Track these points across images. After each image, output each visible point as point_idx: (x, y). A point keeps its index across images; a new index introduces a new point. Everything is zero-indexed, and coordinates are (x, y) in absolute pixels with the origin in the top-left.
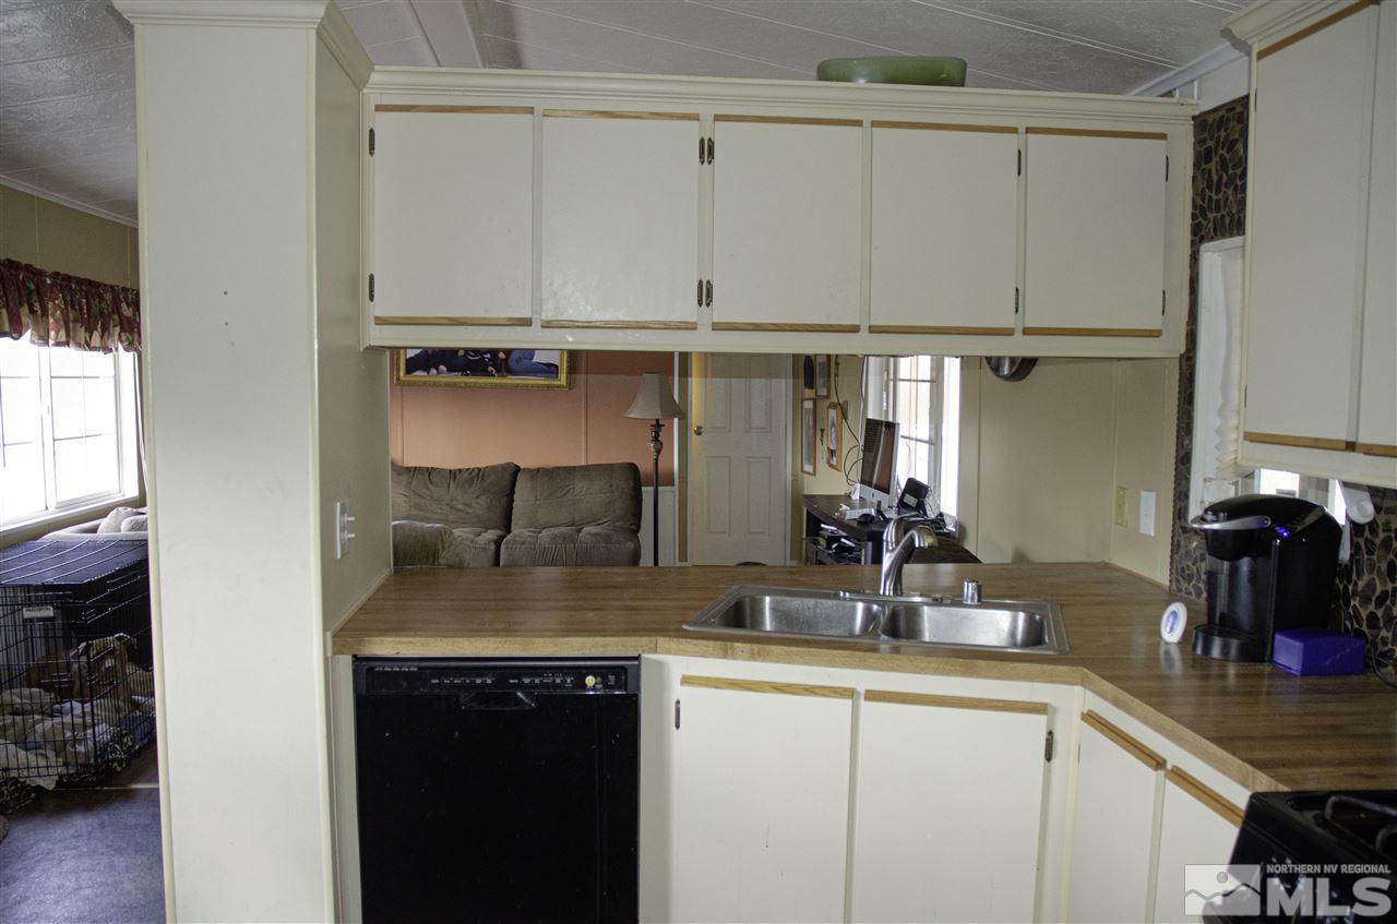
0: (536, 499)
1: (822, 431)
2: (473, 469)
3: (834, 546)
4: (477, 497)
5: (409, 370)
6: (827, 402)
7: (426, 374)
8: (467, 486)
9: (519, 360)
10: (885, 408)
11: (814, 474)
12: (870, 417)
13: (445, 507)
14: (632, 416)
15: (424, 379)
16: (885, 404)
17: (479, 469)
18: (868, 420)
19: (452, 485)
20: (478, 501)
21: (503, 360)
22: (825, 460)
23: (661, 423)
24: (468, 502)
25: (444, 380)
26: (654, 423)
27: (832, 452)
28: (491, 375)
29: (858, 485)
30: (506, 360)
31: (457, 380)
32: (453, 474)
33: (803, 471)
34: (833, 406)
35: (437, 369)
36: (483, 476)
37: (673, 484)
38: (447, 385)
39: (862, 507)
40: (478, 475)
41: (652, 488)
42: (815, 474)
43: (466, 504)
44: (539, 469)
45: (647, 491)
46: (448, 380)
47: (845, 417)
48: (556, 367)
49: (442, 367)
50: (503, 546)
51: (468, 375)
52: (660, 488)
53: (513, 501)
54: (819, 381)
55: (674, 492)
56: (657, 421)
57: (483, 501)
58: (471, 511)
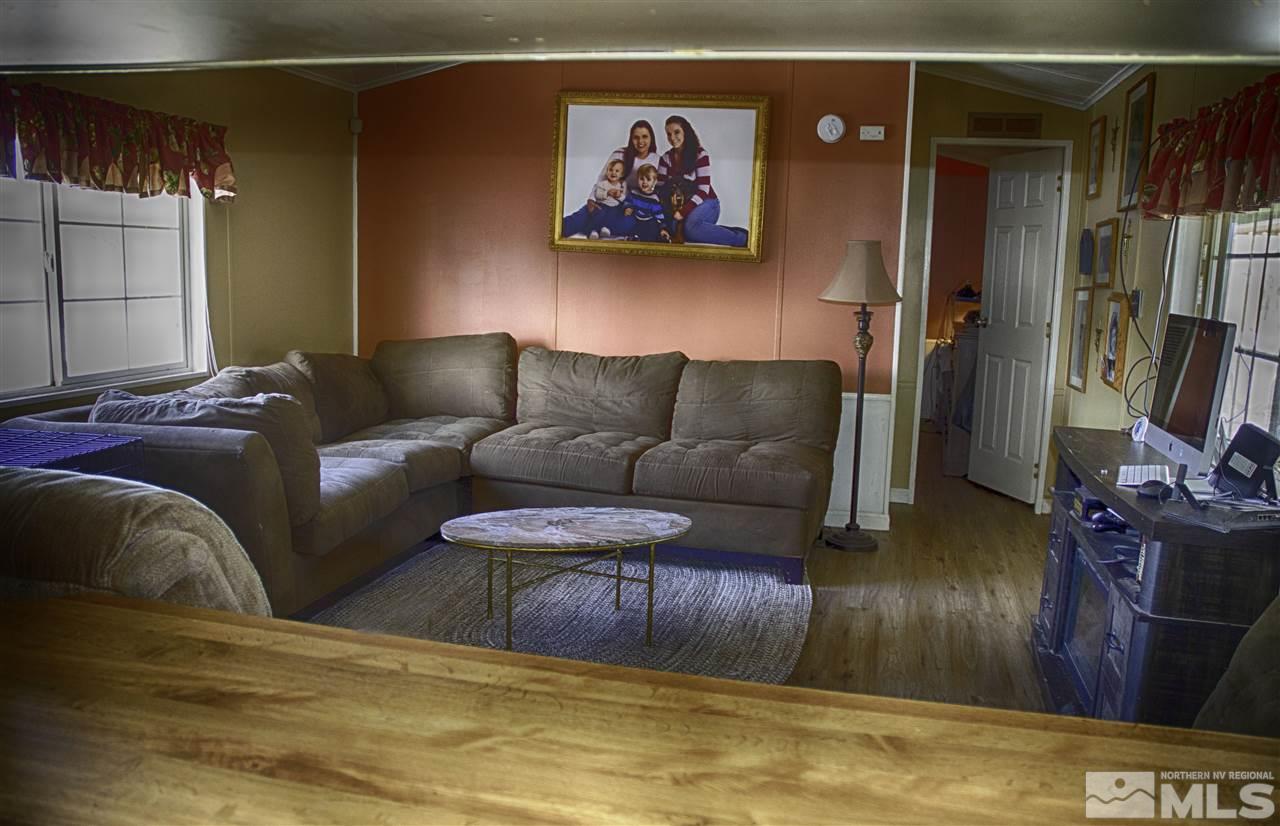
0: (703, 402)
1: (1099, 332)
2: (631, 358)
3: (1095, 516)
4: (629, 395)
5: (565, 234)
6: (1108, 293)
7: (585, 237)
8: (618, 378)
9: (698, 223)
10: (1199, 302)
11: (1083, 390)
12: (1172, 312)
13: (589, 404)
14: (827, 298)
15: (583, 244)
16: (1200, 296)
17: (637, 358)
18: (1171, 315)
19: (599, 376)
20: (631, 398)
21: (679, 222)
22: (1099, 374)
23: (868, 309)
24: (618, 400)
25: (606, 245)
26: (859, 309)
27: (1110, 364)
28: (664, 240)
29: (1146, 421)
30: (683, 221)
31: (621, 246)
32: (604, 362)
33: (1069, 384)
34: (1116, 298)
35: (599, 232)
36: (640, 368)
37: (889, 392)
38: (609, 252)
39: (1147, 461)
40: (633, 366)
41: (855, 395)
42: (1084, 392)
43: (615, 402)
44: (711, 362)
45: (849, 399)
46: (611, 245)
47: (1133, 312)
48: (746, 232)
49: (606, 230)
50: (637, 463)
51: (635, 239)
52: (866, 396)
53: (675, 401)
54: (1099, 263)
55: (890, 402)
56: (864, 306)
57: (635, 399)
58: (620, 411)
